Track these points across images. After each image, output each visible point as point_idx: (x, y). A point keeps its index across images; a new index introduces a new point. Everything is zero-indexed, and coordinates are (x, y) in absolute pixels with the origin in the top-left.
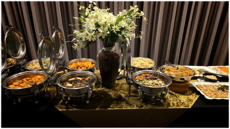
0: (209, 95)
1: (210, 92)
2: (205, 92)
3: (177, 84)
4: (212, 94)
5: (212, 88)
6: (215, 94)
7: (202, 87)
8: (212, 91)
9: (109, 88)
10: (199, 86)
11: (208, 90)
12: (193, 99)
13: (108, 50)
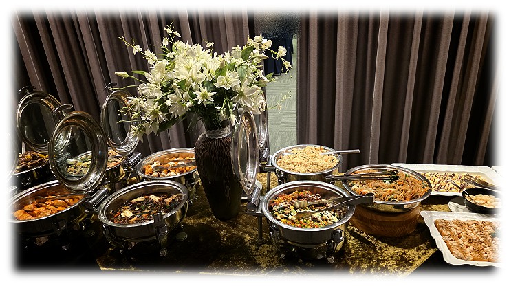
0: (457, 252)
1: (466, 243)
2: (450, 243)
3: (380, 218)
4: (468, 250)
5: (476, 230)
6: (477, 250)
7: (448, 228)
8: (471, 241)
9: (224, 220)
10: (440, 224)
11: (463, 237)
12: (416, 258)
13: (212, 137)
